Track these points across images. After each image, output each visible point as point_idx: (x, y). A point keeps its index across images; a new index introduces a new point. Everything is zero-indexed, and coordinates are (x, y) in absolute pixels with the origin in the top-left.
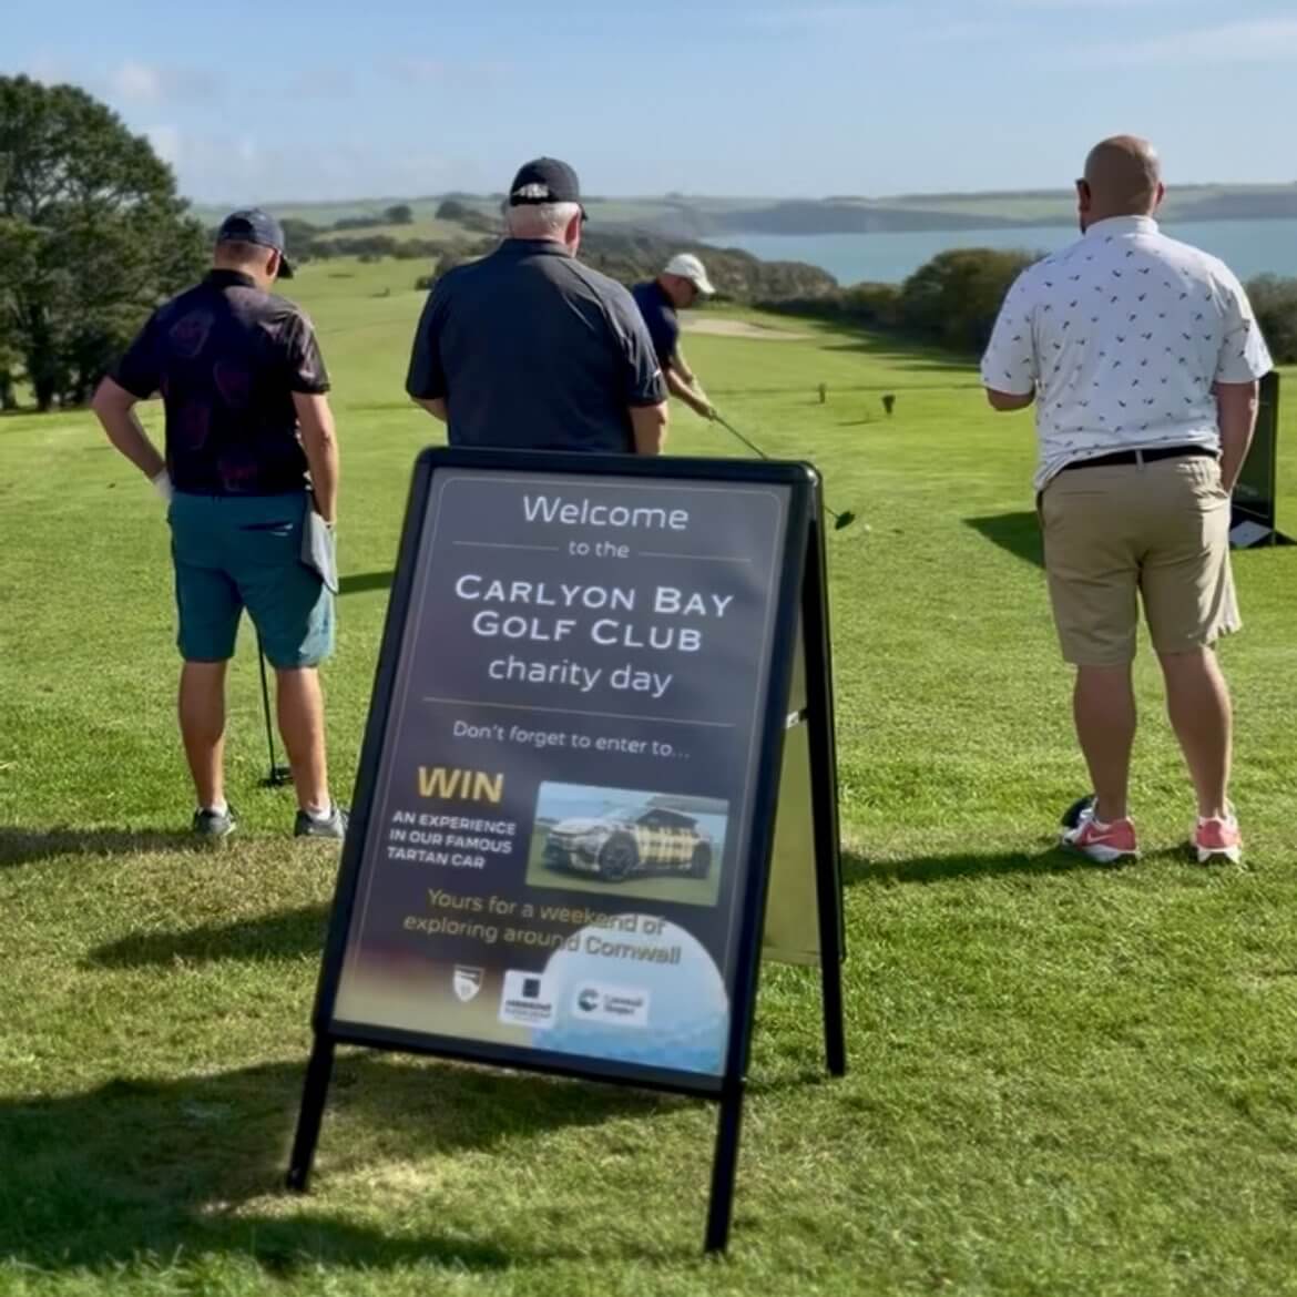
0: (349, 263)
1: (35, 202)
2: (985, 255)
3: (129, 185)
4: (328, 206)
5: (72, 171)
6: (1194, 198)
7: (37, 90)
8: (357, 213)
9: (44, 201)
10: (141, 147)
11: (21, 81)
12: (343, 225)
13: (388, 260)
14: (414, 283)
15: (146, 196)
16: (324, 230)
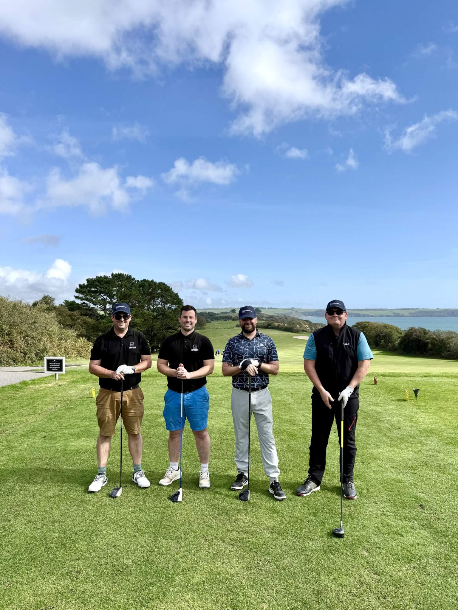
0: (222, 322)
1: (153, 307)
2: (368, 323)
3: (173, 303)
4: (218, 309)
5: (161, 301)
6: (412, 311)
7: (155, 283)
8: (225, 311)
9: (155, 307)
10: (177, 295)
11: (152, 281)
12: (221, 313)
13: (230, 321)
14: (236, 326)
15: (177, 306)
16: (218, 314)
